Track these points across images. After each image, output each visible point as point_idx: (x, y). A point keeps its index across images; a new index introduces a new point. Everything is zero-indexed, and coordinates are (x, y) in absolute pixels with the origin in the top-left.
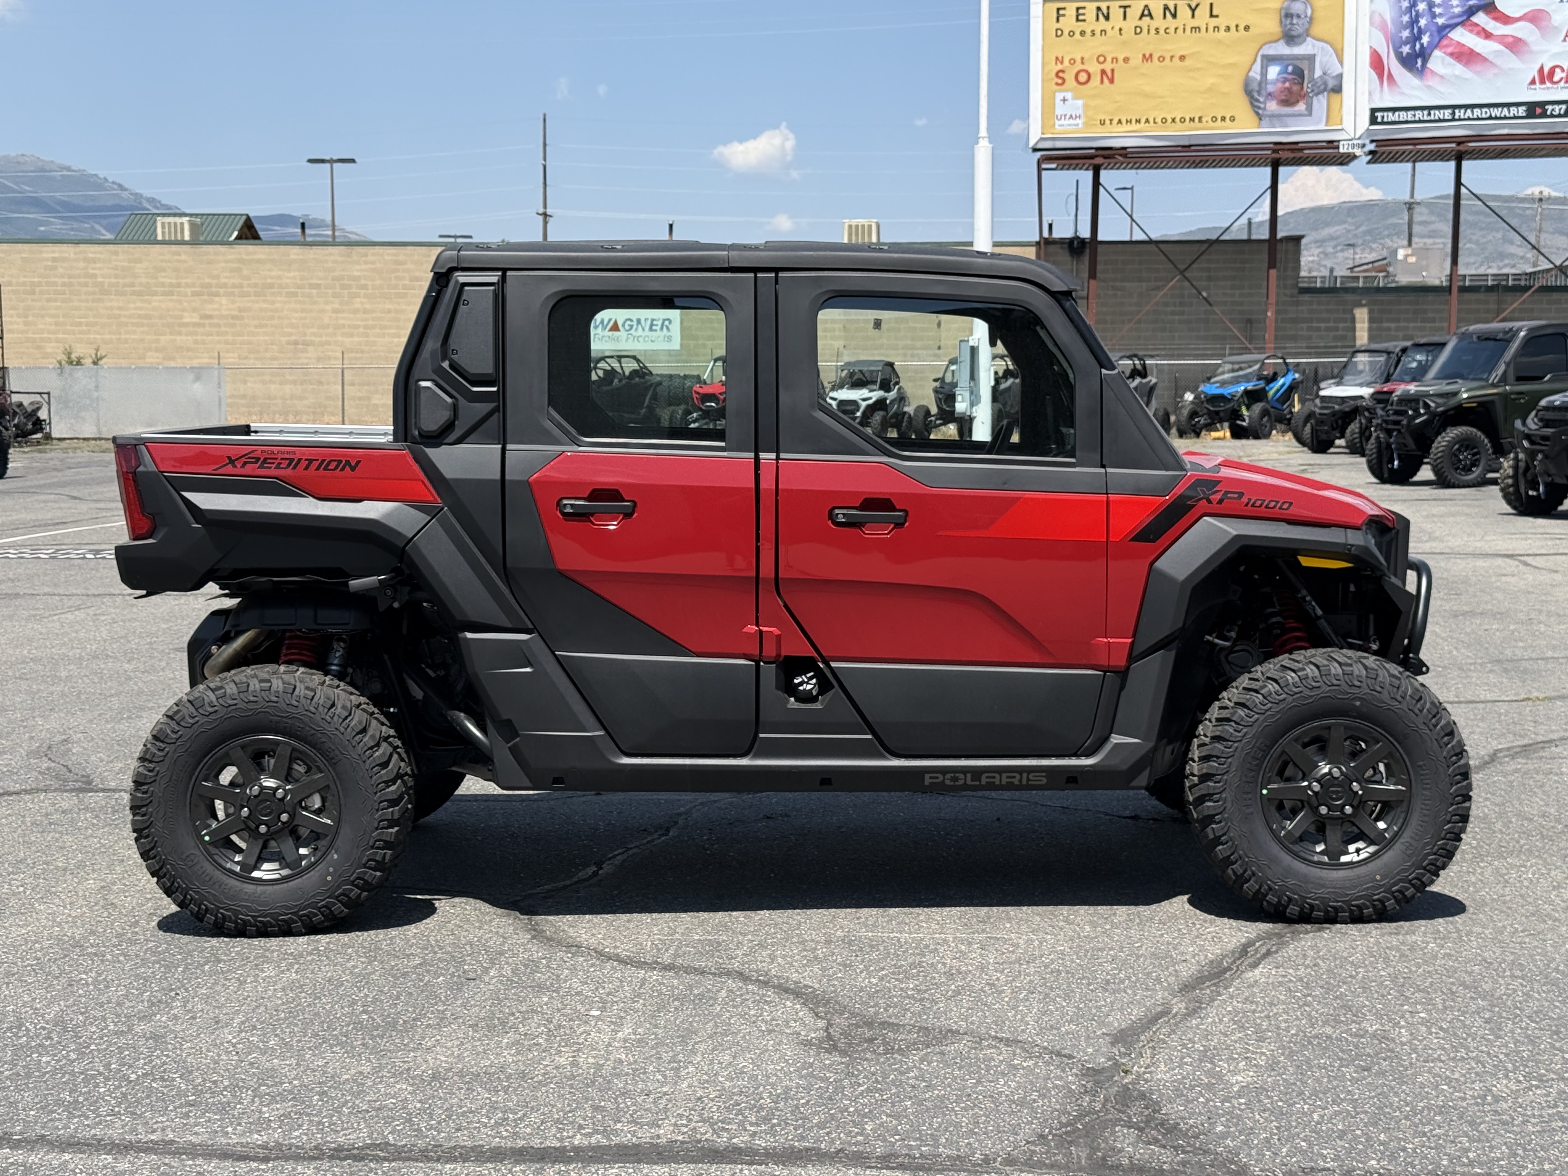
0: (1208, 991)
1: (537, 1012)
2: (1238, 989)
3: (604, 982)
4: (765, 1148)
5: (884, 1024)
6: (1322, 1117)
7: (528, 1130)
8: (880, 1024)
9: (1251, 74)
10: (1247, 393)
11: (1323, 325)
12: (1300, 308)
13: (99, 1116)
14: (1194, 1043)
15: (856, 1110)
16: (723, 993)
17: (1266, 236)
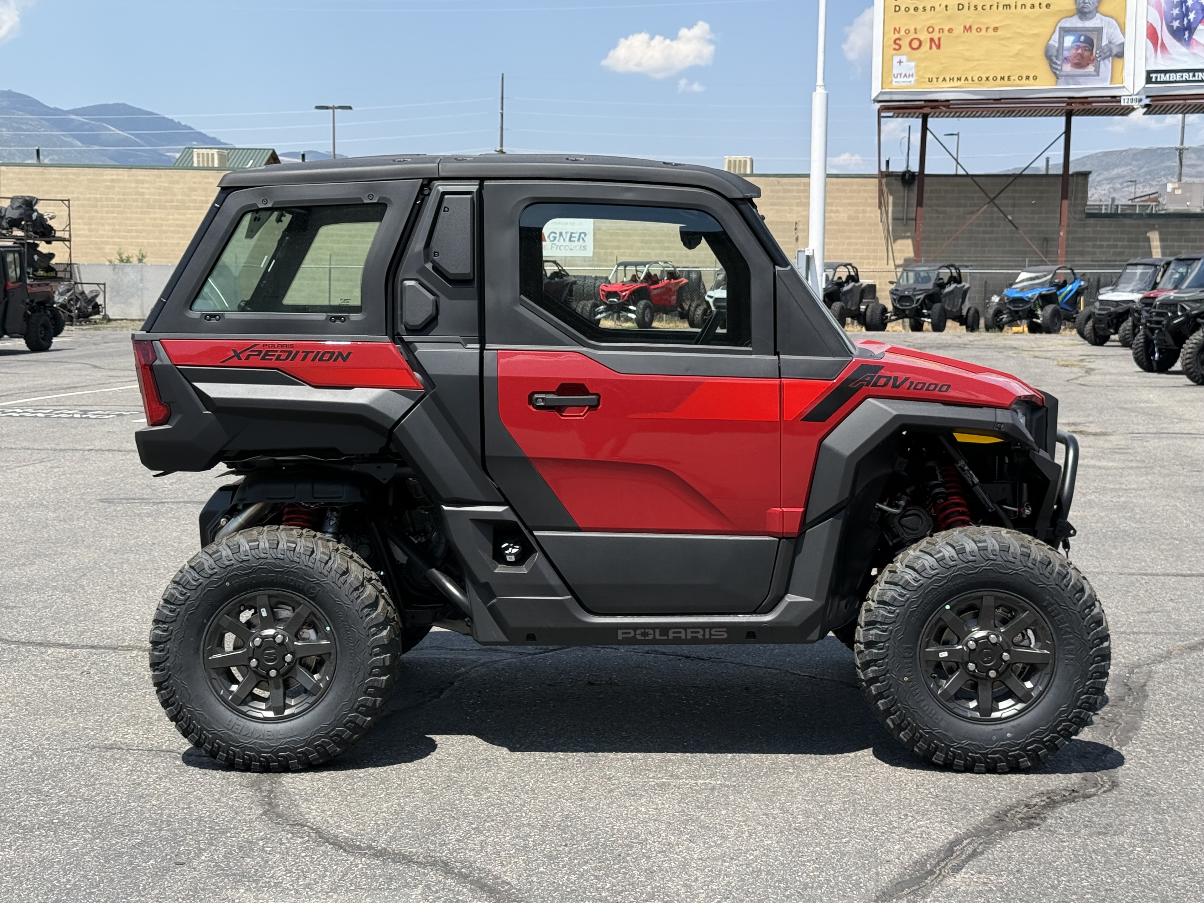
9: (1051, 42)
10: (1042, 296)
11: (1105, 243)
12: (1087, 229)
17: (1060, 172)
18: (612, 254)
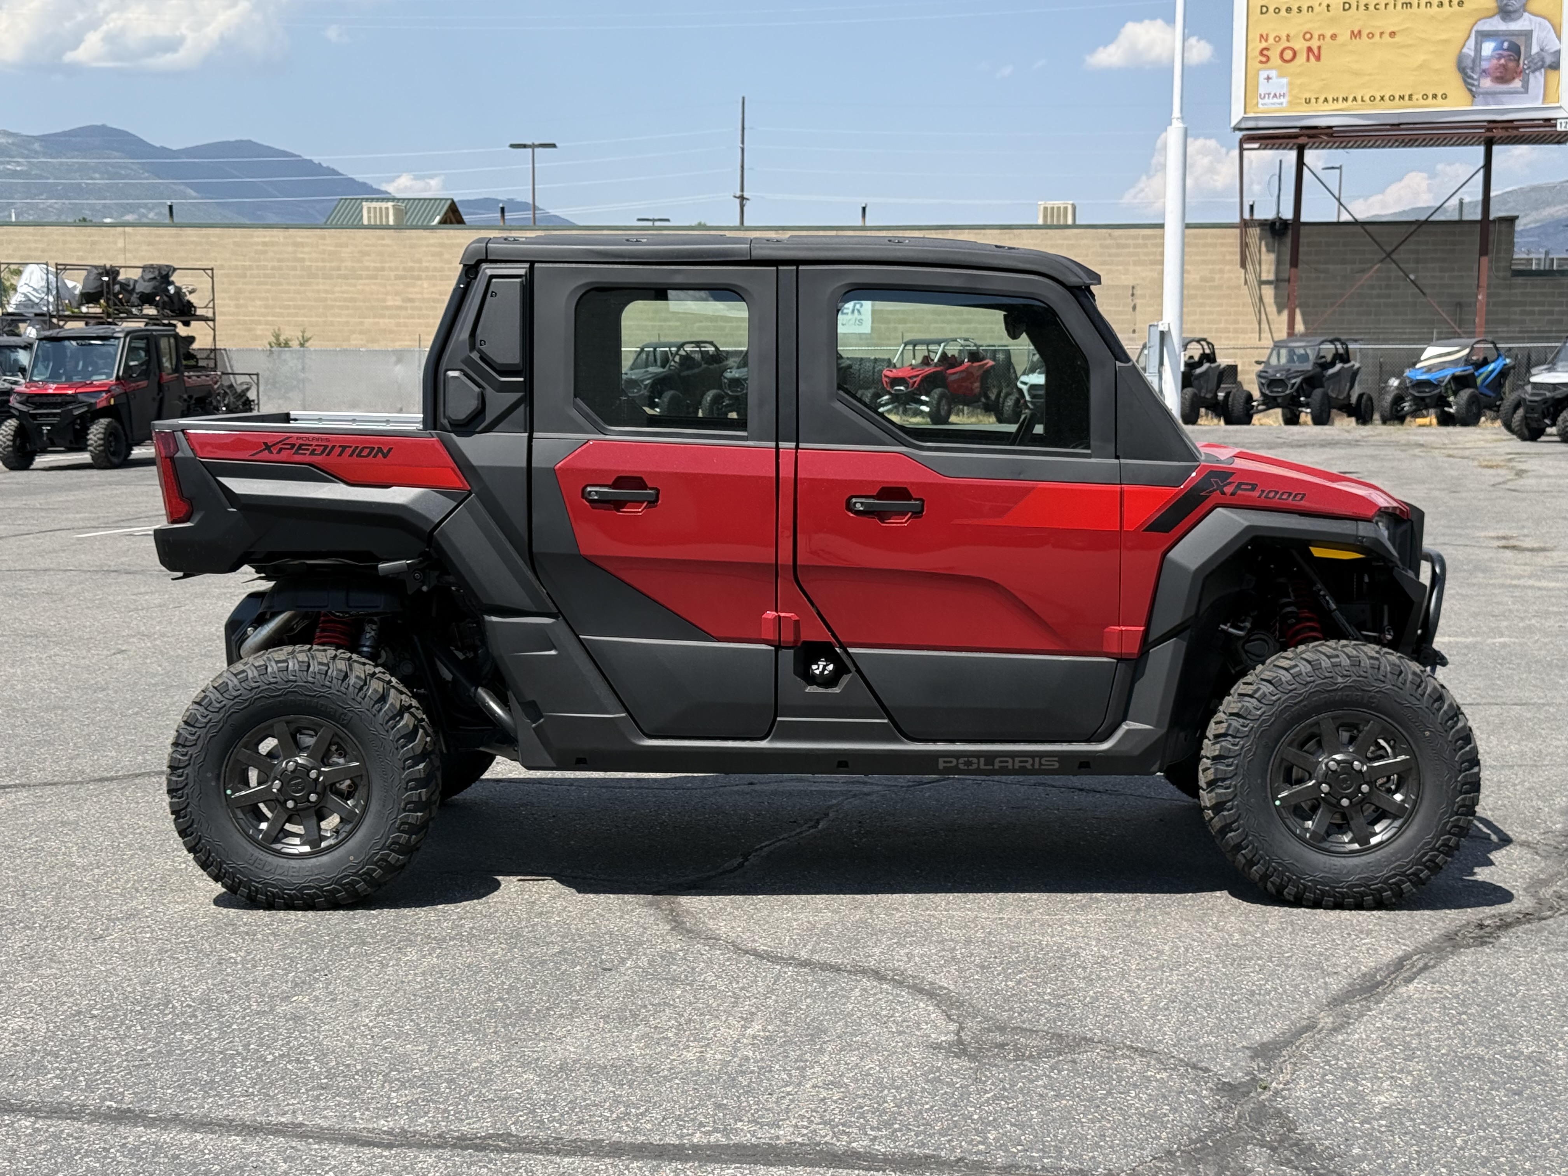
0: (1358, 1006)
1: (668, 1005)
2: (1390, 1004)
3: (738, 976)
4: (884, 1154)
5: (1016, 1029)
6: (1466, 1142)
7: (649, 1126)
8: (1013, 1029)
9: (1465, 50)
10: (1455, 378)
11: (1537, 309)
12: (1513, 291)
13: (233, 1096)
14: (1338, 1059)
15: (980, 1118)
16: (857, 992)
17: (1478, 217)
18: (895, 329)
